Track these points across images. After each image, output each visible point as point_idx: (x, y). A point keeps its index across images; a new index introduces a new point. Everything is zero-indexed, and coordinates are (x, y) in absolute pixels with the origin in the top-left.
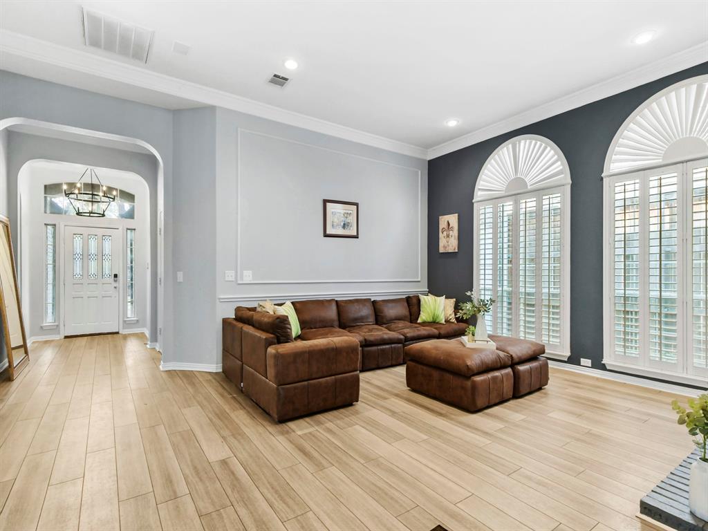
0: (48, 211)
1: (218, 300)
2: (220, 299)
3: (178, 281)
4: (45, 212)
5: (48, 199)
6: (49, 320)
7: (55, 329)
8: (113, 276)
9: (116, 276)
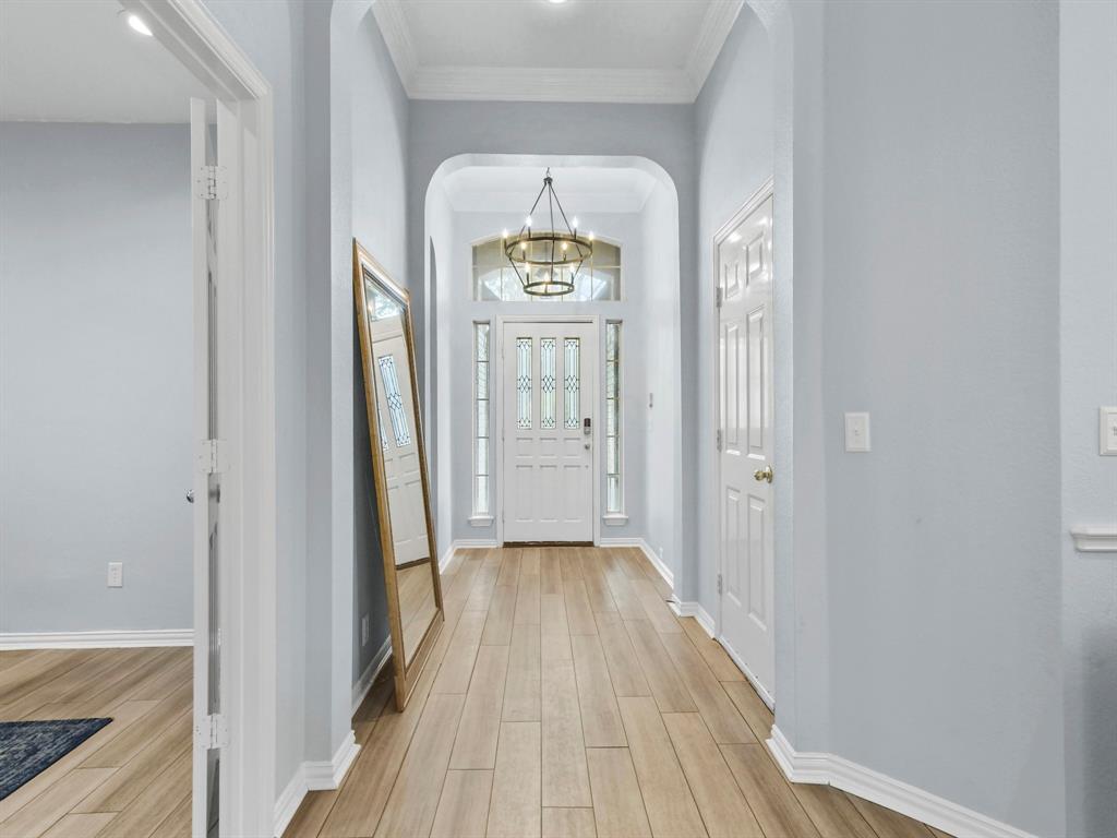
0: (479, 298)
1: (1067, 547)
2: (1075, 537)
3: (851, 445)
4: (475, 299)
5: (480, 282)
6: (481, 508)
7: (489, 527)
8: (582, 423)
9: (588, 422)
